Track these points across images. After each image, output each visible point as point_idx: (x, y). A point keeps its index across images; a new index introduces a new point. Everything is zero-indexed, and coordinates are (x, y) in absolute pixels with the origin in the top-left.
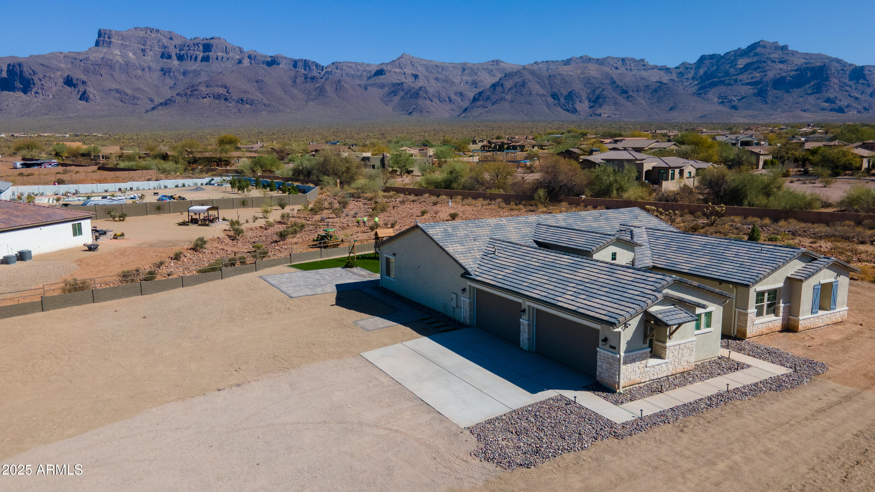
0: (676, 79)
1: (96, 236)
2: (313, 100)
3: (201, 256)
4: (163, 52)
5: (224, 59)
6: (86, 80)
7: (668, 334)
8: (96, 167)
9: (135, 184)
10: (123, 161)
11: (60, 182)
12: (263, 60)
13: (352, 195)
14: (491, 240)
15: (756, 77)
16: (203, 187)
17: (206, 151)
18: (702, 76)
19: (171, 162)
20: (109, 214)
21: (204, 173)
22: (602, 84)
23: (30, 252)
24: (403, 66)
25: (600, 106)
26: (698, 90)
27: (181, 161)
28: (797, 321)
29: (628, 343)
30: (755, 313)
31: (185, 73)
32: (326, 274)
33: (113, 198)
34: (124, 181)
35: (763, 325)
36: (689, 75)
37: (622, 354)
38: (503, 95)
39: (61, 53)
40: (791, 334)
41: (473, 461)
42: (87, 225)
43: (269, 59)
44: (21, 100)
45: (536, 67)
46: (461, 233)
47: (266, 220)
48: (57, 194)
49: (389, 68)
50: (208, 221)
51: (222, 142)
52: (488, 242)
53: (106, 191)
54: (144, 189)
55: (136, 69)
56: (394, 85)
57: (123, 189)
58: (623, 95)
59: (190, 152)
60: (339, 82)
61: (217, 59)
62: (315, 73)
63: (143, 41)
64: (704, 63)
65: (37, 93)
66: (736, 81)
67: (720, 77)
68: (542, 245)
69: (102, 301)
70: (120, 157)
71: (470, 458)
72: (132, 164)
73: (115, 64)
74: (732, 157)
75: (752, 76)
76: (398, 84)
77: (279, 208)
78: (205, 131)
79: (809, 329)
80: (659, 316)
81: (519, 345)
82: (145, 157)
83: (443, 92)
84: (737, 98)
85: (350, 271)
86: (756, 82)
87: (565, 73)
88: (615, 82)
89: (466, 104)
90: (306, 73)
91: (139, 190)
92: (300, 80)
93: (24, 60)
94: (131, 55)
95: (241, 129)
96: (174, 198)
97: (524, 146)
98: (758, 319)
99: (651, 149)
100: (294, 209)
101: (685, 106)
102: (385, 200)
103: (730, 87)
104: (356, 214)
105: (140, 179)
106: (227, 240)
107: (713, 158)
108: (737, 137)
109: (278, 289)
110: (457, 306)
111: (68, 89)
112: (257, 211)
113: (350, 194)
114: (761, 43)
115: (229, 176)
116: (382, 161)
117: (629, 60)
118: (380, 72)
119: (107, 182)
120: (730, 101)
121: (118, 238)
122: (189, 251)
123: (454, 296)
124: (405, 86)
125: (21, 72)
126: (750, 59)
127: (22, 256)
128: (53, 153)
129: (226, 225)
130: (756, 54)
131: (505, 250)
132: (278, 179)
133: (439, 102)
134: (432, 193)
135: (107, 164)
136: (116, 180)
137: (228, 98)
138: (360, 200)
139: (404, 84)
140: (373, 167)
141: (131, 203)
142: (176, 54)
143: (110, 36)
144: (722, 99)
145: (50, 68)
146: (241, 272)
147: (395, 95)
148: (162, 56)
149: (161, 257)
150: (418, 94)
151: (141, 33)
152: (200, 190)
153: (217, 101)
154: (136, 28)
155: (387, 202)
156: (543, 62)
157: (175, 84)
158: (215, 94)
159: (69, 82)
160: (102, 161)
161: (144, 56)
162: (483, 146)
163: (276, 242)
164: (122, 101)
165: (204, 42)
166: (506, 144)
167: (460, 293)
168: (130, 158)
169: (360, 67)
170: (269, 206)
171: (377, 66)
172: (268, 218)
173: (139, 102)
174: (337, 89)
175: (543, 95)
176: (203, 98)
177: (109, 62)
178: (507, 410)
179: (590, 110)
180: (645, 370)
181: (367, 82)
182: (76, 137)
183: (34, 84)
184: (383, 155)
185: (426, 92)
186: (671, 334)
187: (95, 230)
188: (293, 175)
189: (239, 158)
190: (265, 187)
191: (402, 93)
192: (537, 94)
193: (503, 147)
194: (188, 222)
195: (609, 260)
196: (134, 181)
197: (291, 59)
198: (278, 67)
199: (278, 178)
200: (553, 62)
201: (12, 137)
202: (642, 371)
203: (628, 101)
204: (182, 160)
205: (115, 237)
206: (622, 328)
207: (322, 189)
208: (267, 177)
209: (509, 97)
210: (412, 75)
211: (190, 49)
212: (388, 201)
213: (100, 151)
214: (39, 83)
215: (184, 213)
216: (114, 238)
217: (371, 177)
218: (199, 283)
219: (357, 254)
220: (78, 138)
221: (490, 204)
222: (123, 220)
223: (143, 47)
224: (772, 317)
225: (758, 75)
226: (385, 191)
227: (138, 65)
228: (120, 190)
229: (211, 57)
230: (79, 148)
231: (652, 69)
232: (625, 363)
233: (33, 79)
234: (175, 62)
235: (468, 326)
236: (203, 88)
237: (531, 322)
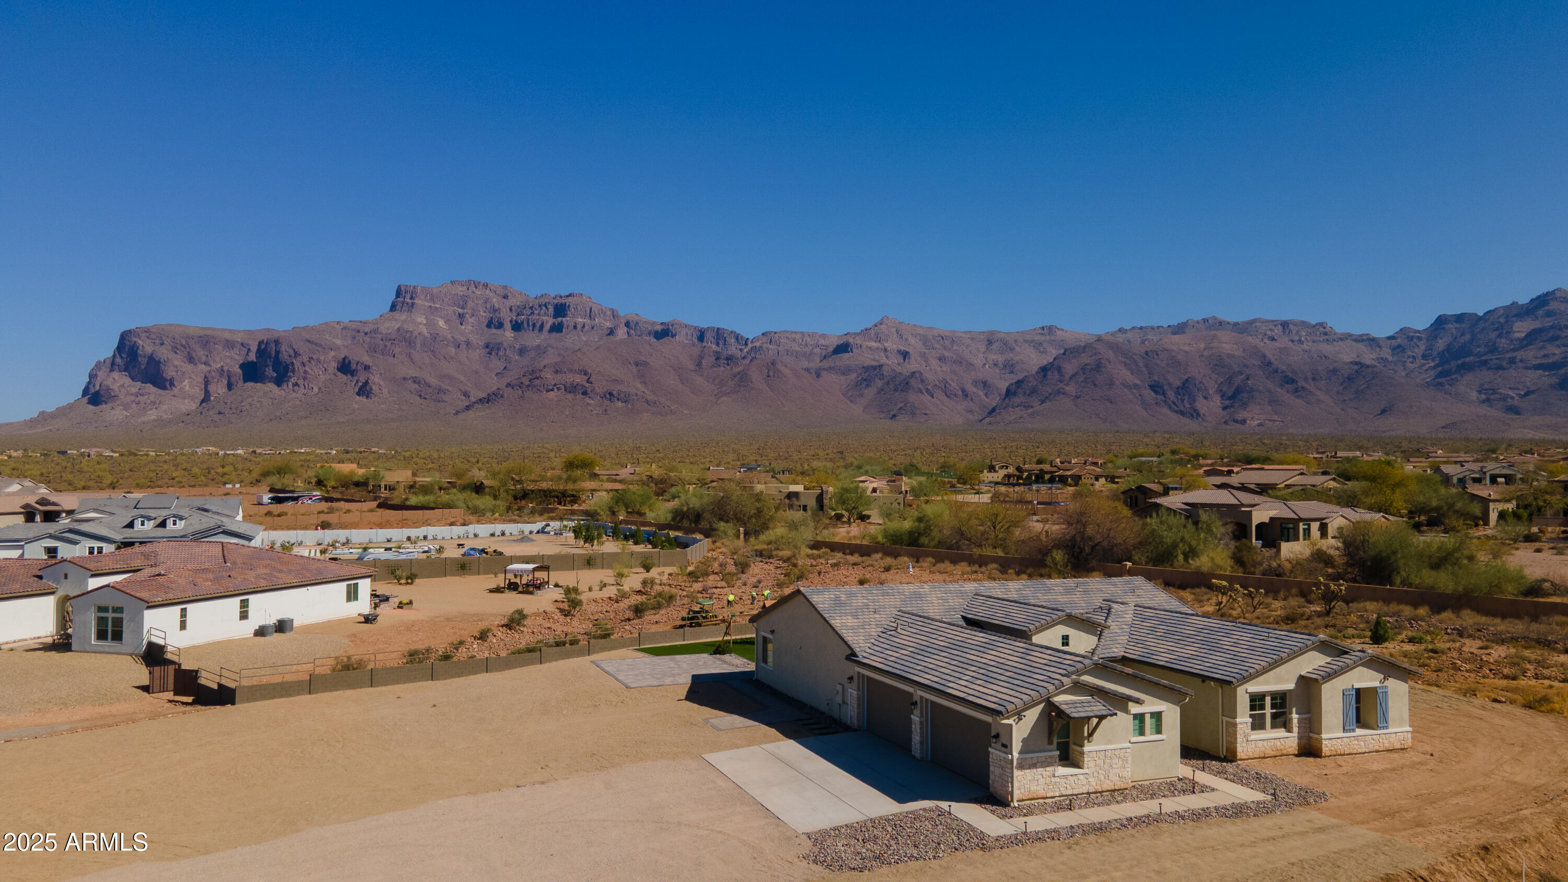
0: (1390, 358)
1: (375, 604)
2: (729, 394)
3: (517, 637)
4: (492, 318)
5: (586, 327)
6: (371, 364)
7: (1086, 734)
8: (375, 504)
9: (431, 531)
10: (414, 493)
11: (325, 526)
12: (650, 329)
13: (760, 554)
14: (899, 613)
15: (1554, 354)
16: (533, 536)
17: (543, 479)
18: (1443, 352)
19: (487, 497)
20: (392, 573)
21: (537, 515)
22: (1246, 366)
23: (292, 620)
24: (883, 338)
25: (1244, 405)
26: (1437, 377)
27: (503, 495)
28: (1320, 741)
29: (1024, 741)
30: (1249, 724)
31: (522, 351)
32: (684, 662)
33: (401, 551)
34: (416, 525)
35: (1265, 743)
36: (1416, 350)
37: (1016, 754)
38: (1061, 385)
39: (338, 323)
40: (1311, 759)
41: (799, 863)
42: (365, 587)
43: (659, 328)
44: (271, 396)
45: (1121, 338)
46: (859, 601)
47: (619, 587)
48: (320, 544)
49: (859, 341)
50: (533, 587)
51: (570, 465)
52: (893, 616)
53: (389, 541)
54: (443, 538)
55: (447, 345)
56: (866, 369)
57: (413, 538)
58: (1287, 386)
59: (518, 481)
60: (773, 364)
61: (575, 327)
62: (733, 349)
63: (463, 302)
64: (1444, 329)
65: (296, 384)
66: (1512, 361)
67: (1479, 355)
68: (972, 623)
69: (382, 685)
70: (412, 487)
71: (796, 860)
72: (429, 498)
73: (416, 337)
74: (1434, 503)
75: (1543, 352)
76: (874, 368)
77: (642, 570)
78: (547, 446)
79: (1340, 755)
80: (1063, 707)
81: (911, 751)
82: (448, 489)
83: (952, 380)
84: (1517, 392)
85: (719, 659)
86: (1554, 363)
87: (1175, 348)
88: (1269, 364)
89: (994, 401)
90: (719, 349)
91: (436, 539)
92: (707, 362)
93: (283, 334)
94: (441, 323)
95: (606, 442)
96: (487, 553)
97: (1080, 477)
98: (1254, 734)
99: (1288, 486)
100: (663, 572)
101: (1411, 407)
102: (809, 562)
103: (1501, 372)
104: (759, 582)
105: (438, 522)
106: (558, 616)
107: (1395, 505)
108: (1482, 467)
109: (614, 677)
110: (844, 702)
111: (342, 377)
112: (606, 575)
113: (756, 551)
114: (1558, 294)
115: (573, 520)
116: (820, 499)
117: (1295, 325)
118: (843, 348)
119: (392, 527)
120: (1505, 398)
121: (404, 607)
122: (501, 628)
123: (839, 688)
124: (886, 371)
125: (278, 353)
126: (1537, 322)
127: (282, 626)
128: (314, 480)
129: (558, 594)
130: (1549, 314)
131: (911, 625)
132: (650, 526)
133: (945, 397)
134: (887, 553)
135: (392, 499)
136: (403, 524)
137: (589, 390)
138: (771, 560)
139: (885, 368)
140: (805, 508)
141: (425, 557)
142: (511, 322)
143: (414, 296)
144: (1485, 394)
145: (320, 345)
146: (568, 656)
147: (868, 385)
148: (489, 325)
149: (460, 635)
150: (907, 383)
151: (461, 290)
152: (527, 542)
153: (570, 396)
154: (453, 283)
155: (812, 566)
156: (1134, 328)
157: (505, 368)
158: (568, 385)
159: (345, 367)
160: (384, 494)
161: (461, 324)
162: (1008, 476)
163: (629, 620)
164: (420, 396)
165: (556, 301)
166: (1047, 473)
167: (845, 682)
168: (426, 489)
169: (809, 339)
170: (627, 567)
171: (839, 337)
172: (622, 586)
173: (446, 398)
174: (769, 376)
175: (1136, 386)
176: (548, 391)
177: (408, 335)
178: (860, 818)
179: (1225, 413)
180: (1053, 779)
181: (821, 364)
182: (346, 455)
183: (294, 371)
184: (822, 490)
185: (922, 381)
186: (1091, 735)
187: (374, 595)
188: (673, 519)
189: (593, 491)
190: (626, 538)
191: (879, 383)
192: (1123, 384)
193: (1043, 478)
194: (504, 588)
195: (1058, 645)
196: (429, 525)
197: (695, 328)
198: (673, 340)
199: (650, 524)
200: (1153, 328)
201: (253, 454)
202: (1047, 782)
203: (1297, 397)
204: (505, 494)
205: (401, 606)
206: (1014, 720)
207: (714, 542)
208: (632, 523)
209: (1071, 389)
210: (899, 352)
211: (533, 313)
212: (814, 563)
213: (383, 477)
214: (301, 370)
215: (499, 575)
216: (399, 607)
217: (793, 526)
218: (510, 668)
219: (734, 638)
220: (348, 456)
221: (976, 572)
222: (412, 583)
223: (460, 311)
224: (1281, 733)
225: (1557, 351)
226: (813, 547)
227: (452, 339)
228: (409, 538)
229: (565, 326)
230: (352, 473)
231: (1341, 339)
232: (1021, 767)
233: (293, 364)
234: (509, 334)
235: (855, 730)
236: (548, 375)
237: (924, 719)
